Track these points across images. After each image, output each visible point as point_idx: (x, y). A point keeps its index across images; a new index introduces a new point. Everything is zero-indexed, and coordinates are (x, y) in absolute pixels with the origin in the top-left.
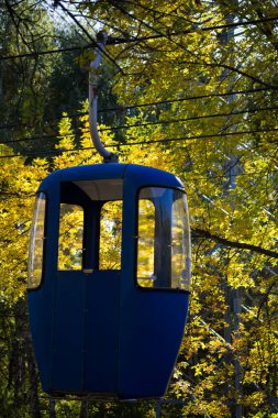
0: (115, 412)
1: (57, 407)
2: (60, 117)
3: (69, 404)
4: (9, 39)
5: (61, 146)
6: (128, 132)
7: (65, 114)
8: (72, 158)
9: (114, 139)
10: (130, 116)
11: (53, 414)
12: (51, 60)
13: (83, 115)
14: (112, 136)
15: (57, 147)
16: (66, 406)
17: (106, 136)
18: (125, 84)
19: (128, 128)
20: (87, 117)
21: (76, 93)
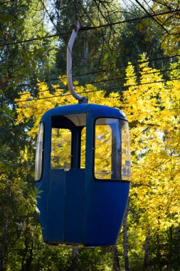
0: (167, 257)
1: (129, 254)
2: (126, 65)
3: (137, 252)
4: (92, 16)
5: (127, 84)
6: (172, 73)
7: (129, 63)
8: (135, 91)
9: (162, 78)
10: (172, 63)
11: (126, 258)
12: (120, 28)
13: (141, 63)
14: (161, 76)
15: (125, 85)
16: (135, 253)
17: (157, 77)
18: (168, 42)
19: (171, 70)
20: (144, 65)
21: (136, 49)
